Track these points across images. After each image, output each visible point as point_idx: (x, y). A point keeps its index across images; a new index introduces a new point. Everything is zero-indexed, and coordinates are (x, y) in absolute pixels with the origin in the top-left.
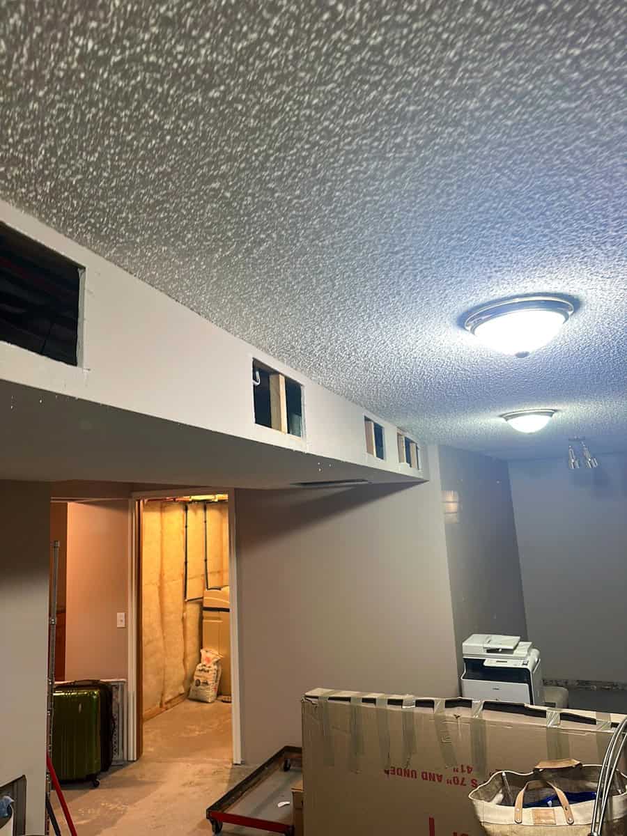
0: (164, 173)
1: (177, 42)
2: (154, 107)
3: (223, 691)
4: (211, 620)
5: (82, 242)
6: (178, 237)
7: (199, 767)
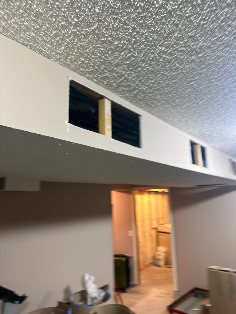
0: (175, 82)
1: (192, 42)
2: (178, 63)
3: (168, 263)
4: (162, 236)
5: (141, 107)
6: (174, 101)
7: (162, 291)
